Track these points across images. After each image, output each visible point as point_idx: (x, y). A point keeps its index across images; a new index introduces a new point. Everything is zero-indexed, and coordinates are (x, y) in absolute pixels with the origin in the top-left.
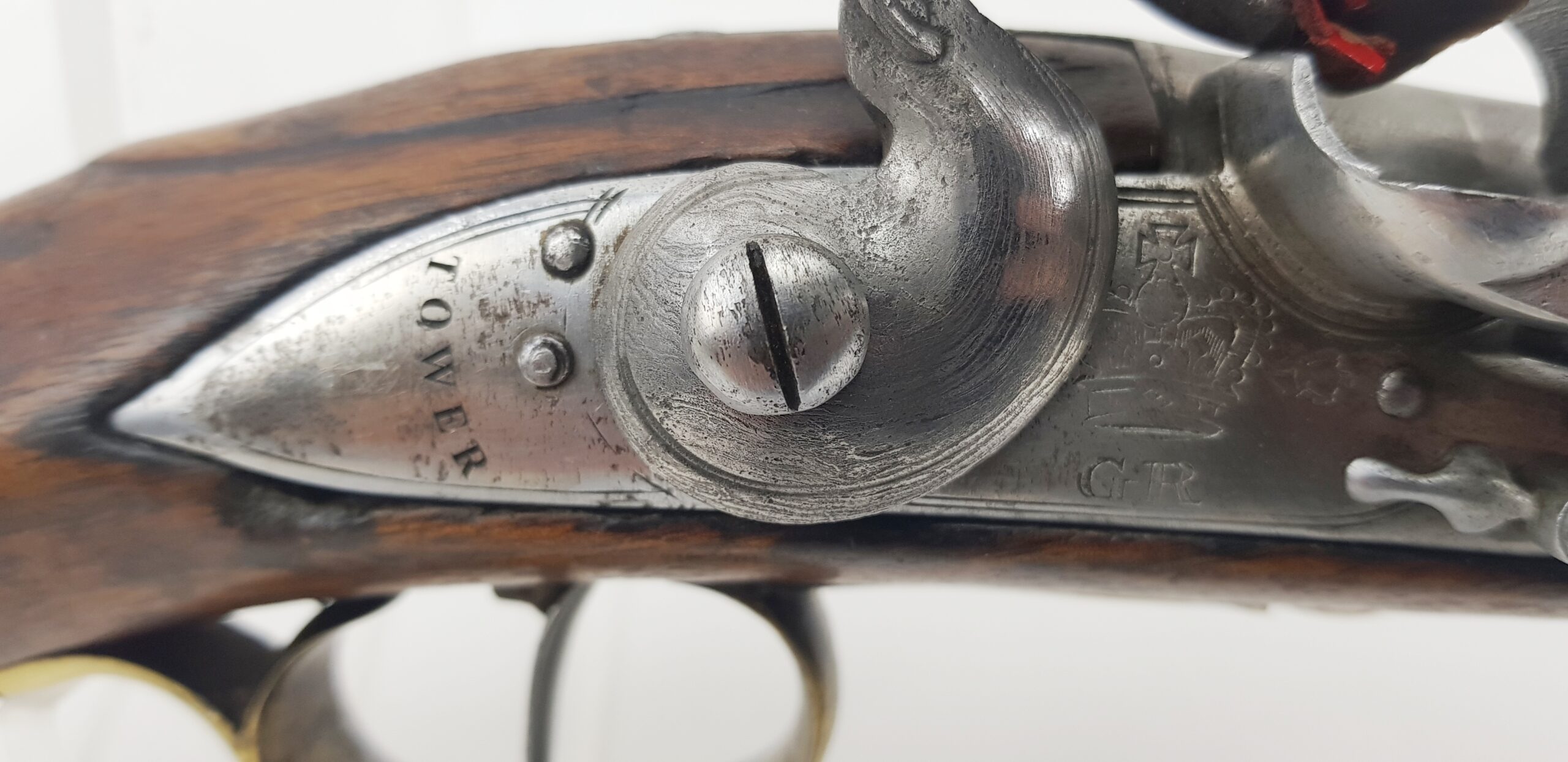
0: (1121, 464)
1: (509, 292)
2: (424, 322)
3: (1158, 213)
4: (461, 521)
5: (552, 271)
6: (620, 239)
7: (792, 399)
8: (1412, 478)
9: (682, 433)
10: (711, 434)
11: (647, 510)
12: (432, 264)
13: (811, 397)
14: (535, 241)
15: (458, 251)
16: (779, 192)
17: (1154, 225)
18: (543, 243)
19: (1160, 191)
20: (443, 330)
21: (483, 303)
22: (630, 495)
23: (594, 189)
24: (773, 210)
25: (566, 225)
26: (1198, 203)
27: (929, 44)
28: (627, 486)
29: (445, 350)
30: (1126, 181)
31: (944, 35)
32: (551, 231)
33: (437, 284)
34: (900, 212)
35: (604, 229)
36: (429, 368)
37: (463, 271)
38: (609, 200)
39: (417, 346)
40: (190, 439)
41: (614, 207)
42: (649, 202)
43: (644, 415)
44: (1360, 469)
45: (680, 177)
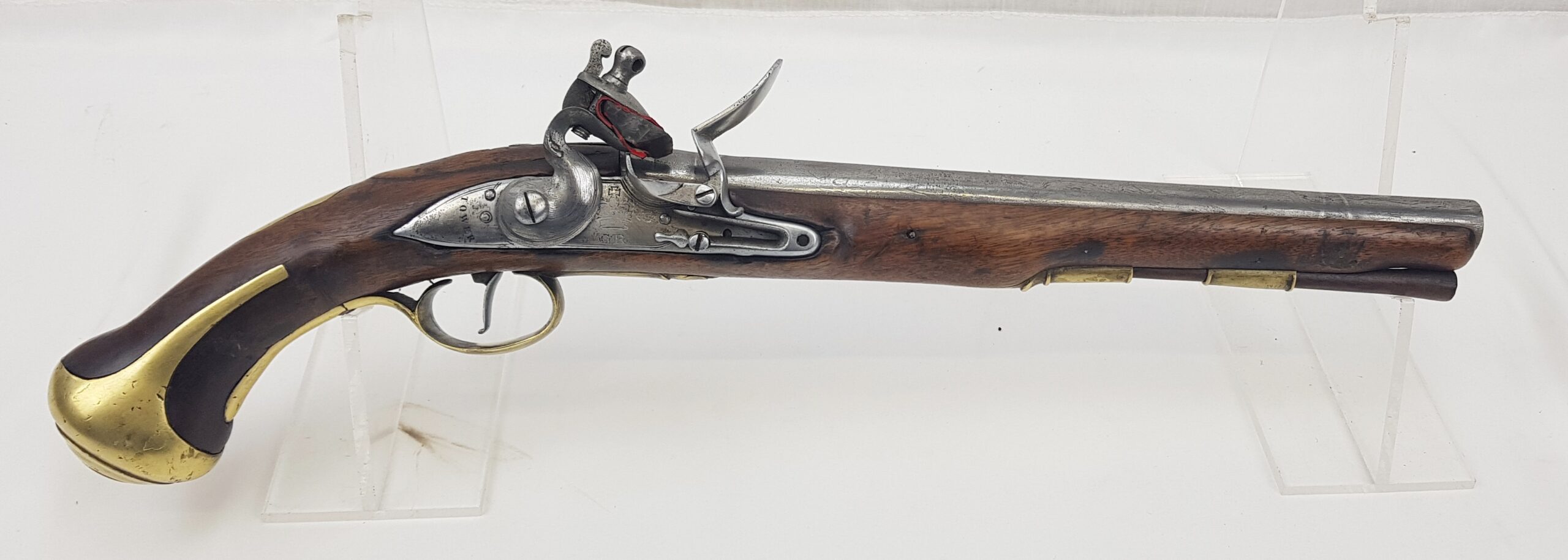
0: (608, 235)
1: (478, 204)
2: (461, 210)
3: (613, 185)
4: (469, 252)
5: (487, 199)
6: (501, 192)
7: (534, 221)
8: (667, 237)
9: (514, 230)
10: (520, 229)
11: (509, 249)
12: (462, 199)
13: (538, 221)
14: (483, 193)
15: (468, 196)
16: (532, 182)
17: (612, 187)
18: (485, 194)
19: (613, 180)
20: (465, 212)
21: (473, 206)
22: (505, 245)
23: (495, 183)
24: (530, 186)
25: (490, 190)
26: (621, 183)
27: (559, 155)
28: (504, 243)
29: (466, 215)
30: (603, 178)
31: (562, 153)
32: (487, 191)
33: (464, 203)
34: (556, 185)
35: (498, 190)
36: (462, 219)
37: (469, 200)
38: (498, 185)
39: (459, 215)
40: (411, 236)
41: (500, 186)
42: (507, 185)
43: (506, 226)
44: (658, 235)
45: (513, 180)
